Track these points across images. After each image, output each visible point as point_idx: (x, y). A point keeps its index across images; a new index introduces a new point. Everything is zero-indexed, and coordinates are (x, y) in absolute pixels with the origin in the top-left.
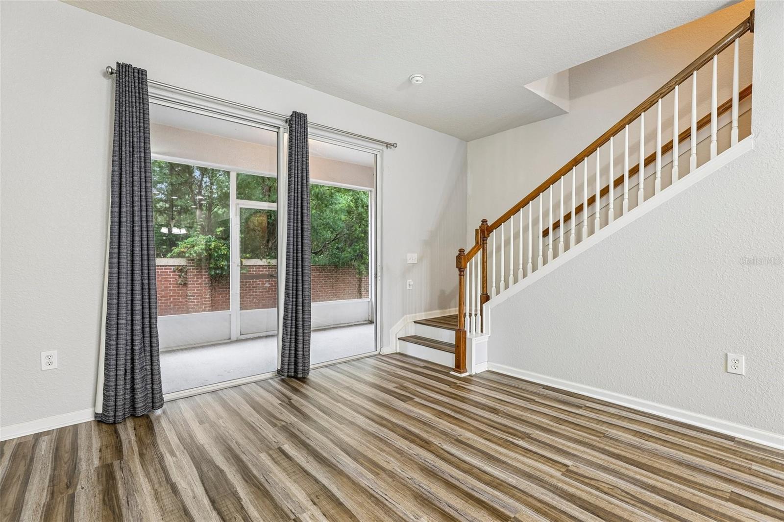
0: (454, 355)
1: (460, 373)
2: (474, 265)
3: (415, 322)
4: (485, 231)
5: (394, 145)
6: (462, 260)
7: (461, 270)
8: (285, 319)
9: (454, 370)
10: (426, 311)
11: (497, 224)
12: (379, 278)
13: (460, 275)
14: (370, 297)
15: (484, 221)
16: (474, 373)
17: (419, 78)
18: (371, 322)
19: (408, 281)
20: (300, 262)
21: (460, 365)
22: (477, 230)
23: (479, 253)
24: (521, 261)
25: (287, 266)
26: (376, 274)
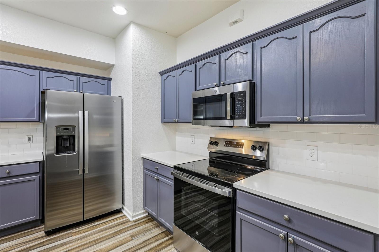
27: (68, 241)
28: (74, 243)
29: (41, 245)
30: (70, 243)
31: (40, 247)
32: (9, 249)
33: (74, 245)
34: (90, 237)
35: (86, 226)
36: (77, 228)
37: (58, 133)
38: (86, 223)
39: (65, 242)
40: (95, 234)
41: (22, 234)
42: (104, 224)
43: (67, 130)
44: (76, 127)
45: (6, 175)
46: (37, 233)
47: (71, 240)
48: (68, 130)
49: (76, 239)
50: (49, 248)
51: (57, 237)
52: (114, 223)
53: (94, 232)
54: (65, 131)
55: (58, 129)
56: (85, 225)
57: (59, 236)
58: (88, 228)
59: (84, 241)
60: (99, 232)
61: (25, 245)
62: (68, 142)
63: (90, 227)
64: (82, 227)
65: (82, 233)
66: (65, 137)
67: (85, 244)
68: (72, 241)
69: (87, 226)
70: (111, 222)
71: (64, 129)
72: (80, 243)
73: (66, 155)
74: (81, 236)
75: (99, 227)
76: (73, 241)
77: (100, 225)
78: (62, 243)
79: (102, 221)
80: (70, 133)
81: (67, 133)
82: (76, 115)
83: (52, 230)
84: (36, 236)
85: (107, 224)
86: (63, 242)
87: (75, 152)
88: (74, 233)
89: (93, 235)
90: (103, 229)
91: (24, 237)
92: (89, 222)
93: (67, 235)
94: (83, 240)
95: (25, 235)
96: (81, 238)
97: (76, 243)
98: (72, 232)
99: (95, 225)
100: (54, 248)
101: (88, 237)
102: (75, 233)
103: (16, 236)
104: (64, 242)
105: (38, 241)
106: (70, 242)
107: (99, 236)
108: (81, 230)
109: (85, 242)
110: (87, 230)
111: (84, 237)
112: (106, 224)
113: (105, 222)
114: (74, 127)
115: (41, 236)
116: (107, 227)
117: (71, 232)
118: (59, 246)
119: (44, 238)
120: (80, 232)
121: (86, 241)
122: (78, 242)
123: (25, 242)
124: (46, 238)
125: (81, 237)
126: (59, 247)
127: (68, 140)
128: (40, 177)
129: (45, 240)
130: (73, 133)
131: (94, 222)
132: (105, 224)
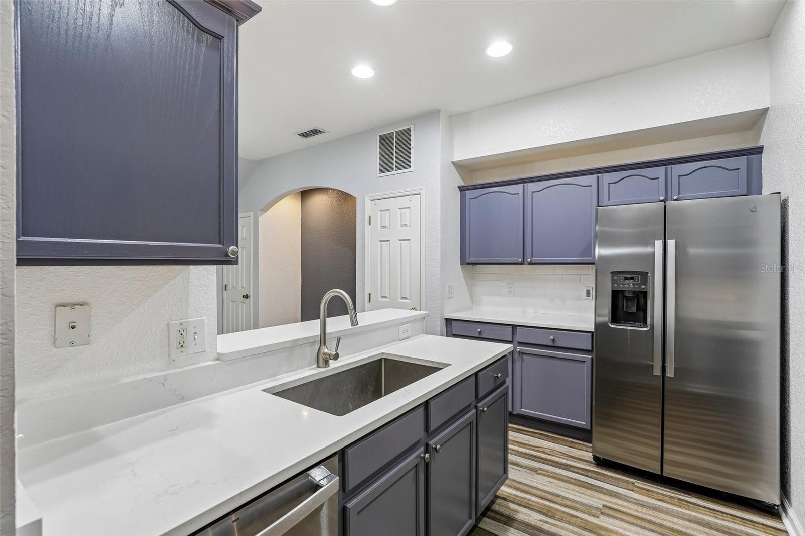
27: (622, 495)
28: (631, 505)
29: (583, 473)
30: (625, 500)
31: (582, 474)
32: (549, 452)
33: (629, 508)
34: (666, 516)
35: (667, 491)
36: (648, 483)
37: (616, 285)
38: (670, 485)
39: (617, 493)
40: (678, 517)
41: (568, 441)
42: (711, 514)
43: (632, 281)
44: (648, 274)
45: (551, 344)
46: (585, 452)
47: (628, 497)
48: (633, 279)
49: (638, 500)
50: (592, 485)
51: (609, 476)
52: (739, 528)
53: (679, 514)
54: (627, 281)
55: (616, 277)
56: (665, 487)
57: (612, 477)
58: (671, 497)
59: (650, 515)
60: (690, 521)
61: (566, 459)
62: (634, 303)
63: (674, 498)
64: (659, 487)
65: (653, 498)
66: (627, 294)
67: (650, 522)
68: (629, 499)
69: (670, 492)
70: (731, 520)
71: (626, 278)
72: (642, 513)
73: (629, 328)
74: (648, 501)
75: (696, 512)
76: (632, 500)
77: (699, 509)
78: (612, 491)
79: (708, 502)
80: (637, 286)
81: (631, 286)
82: (649, 250)
83: (603, 458)
84: (583, 456)
85: (720, 518)
86: (614, 490)
87: (647, 327)
88: (639, 487)
89: (674, 517)
90: (702, 519)
91: (569, 447)
92: (678, 488)
93: (626, 484)
94: (650, 512)
95: (571, 445)
96: (648, 505)
97: (636, 507)
98: (636, 484)
99: (687, 502)
100: (598, 489)
101: (662, 513)
102: (639, 489)
103: (562, 440)
104: (616, 491)
105: (582, 464)
106: (625, 498)
107: (687, 528)
108: (653, 492)
109: (653, 519)
110: (665, 498)
111: (654, 508)
112: (717, 516)
113: (714, 510)
114: (645, 274)
115: (588, 459)
116: (716, 524)
117: (633, 483)
118: (606, 492)
119: (591, 465)
120: (651, 493)
121: (654, 517)
122: (640, 508)
123: (568, 455)
124: (593, 467)
125: (650, 503)
126: (605, 494)
127: (635, 301)
128: (592, 359)
129: (591, 469)
130: (643, 286)
131: (689, 494)
132: (713, 515)
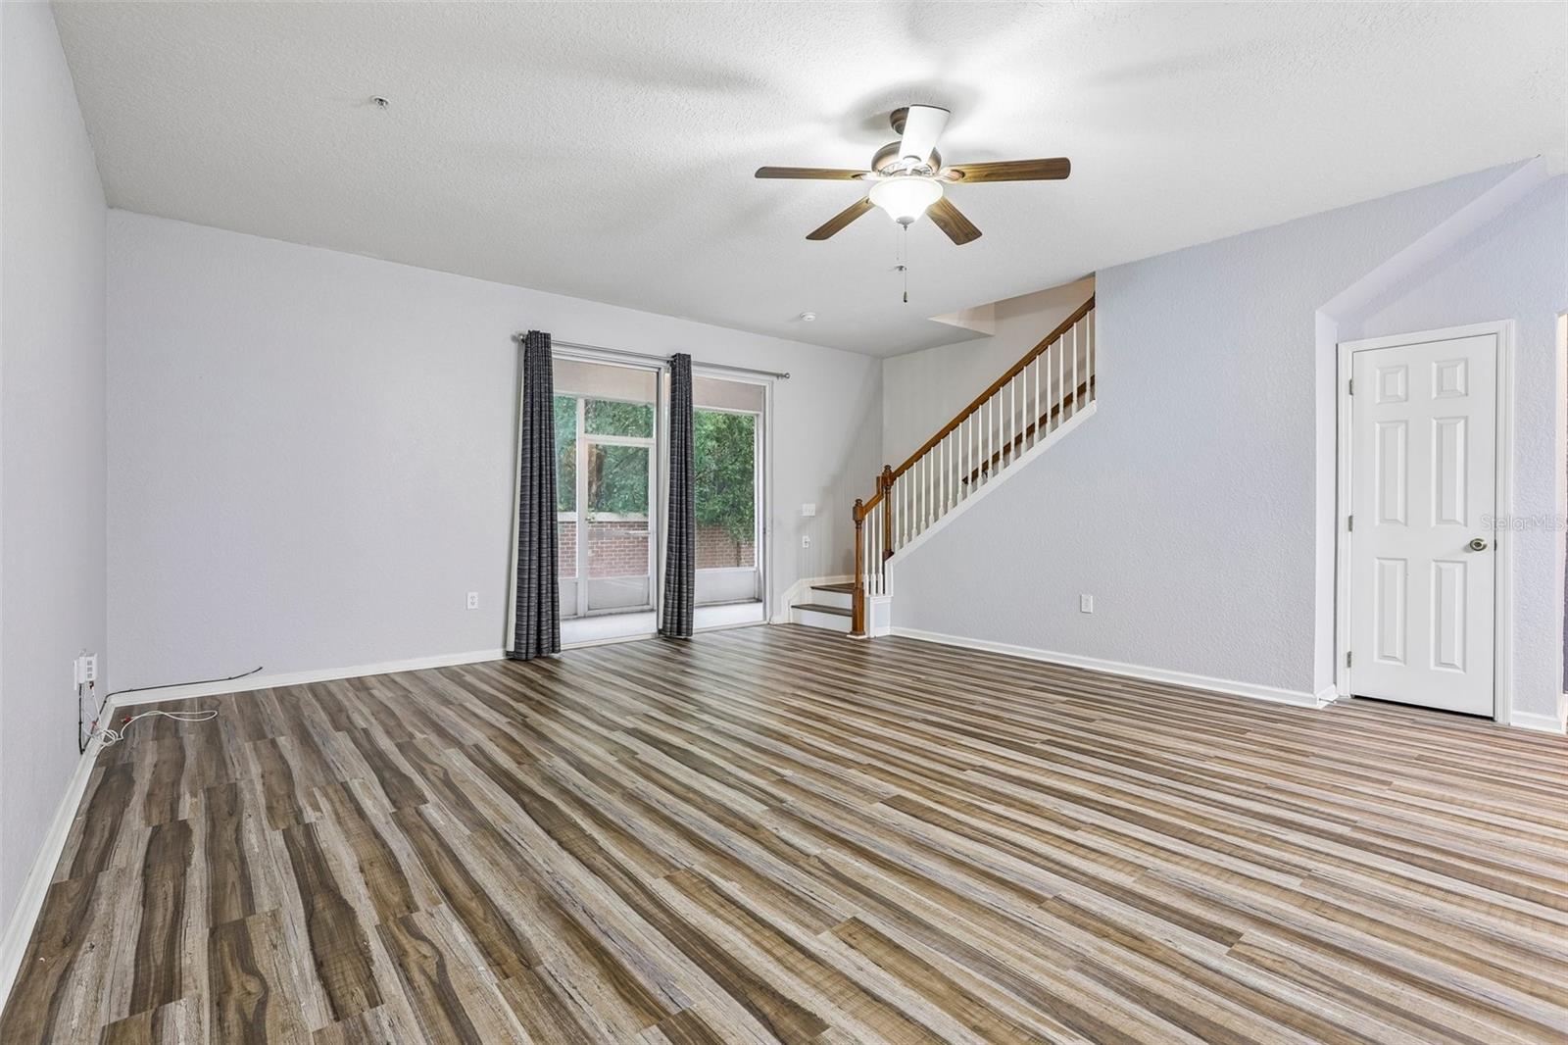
0: (851, 619)
1: (857, 635)
2: (874, 517)
3: (813, 588)
4: (887, 479)
5: (785, 376)
6: (860, 511)
7: (859, 523)
8: (668, 574)
9: (851, 633)
10: (826, 575)
11: (900, 472)
12: (768, 533)
13: (857, 528)
14: (756, 565)
15: (888, 467)
16: (872, 636)
17: (811, 316)
18: (759, 600)
19: (804, 538)
20: (684, 514)
21: (858, 627)
22: (878, 478)
23: (881, 504)
24: (923, 513)
25: (670, 518)
26: (764, 529)
